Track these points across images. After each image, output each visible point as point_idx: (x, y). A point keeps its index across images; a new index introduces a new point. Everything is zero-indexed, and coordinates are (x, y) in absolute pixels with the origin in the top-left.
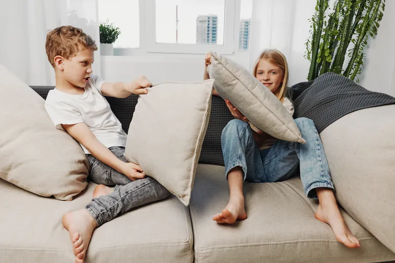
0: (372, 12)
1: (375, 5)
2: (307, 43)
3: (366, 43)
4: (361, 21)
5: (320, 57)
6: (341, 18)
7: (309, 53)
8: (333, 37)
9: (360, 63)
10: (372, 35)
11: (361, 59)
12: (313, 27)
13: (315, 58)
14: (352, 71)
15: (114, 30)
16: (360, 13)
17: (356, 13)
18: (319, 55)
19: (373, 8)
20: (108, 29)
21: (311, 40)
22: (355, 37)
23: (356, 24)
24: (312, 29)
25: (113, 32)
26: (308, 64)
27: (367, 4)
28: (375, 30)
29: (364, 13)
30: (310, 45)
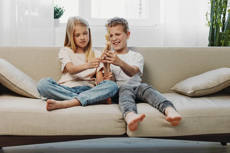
2: (206, 15)
5: (215, 24)
7: (209, 22)
8: (225, 10)
13: (213, 25)
15: (60, 9)
18: (214, 23)
20: (56, 8)
21: (209, 12)
25: (60, 10)
26: (208, 30)
30: (209, 16)
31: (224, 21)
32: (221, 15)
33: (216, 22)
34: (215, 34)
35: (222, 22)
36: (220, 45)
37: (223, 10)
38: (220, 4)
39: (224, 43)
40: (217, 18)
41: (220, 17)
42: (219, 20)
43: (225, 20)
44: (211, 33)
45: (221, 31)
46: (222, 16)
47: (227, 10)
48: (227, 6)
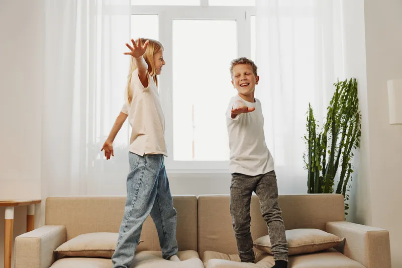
0: (353, 131)
1: (354, 125)
2: (304, 157)
3: (353, 155)
4: (346, 137)
5: (314, 167)
6: (329, 135)
7: (307, 165)
8: (325, 151)
9: (350, 171)
10: (355, 148)
11: (350, 167)
12: (307, 143)
13: (311, 168)
14: (345, 179)
16: (344, 131)
17: (342, 131)
18: (312, 166)
19: (354, 128)
21: (307, 153)
22: (343, 150)
23: (343, 139)
24: (307, 144)
26: (306, 173)
27: (349, 124)
28: (357, 144)
29: (347, 132)
30: (307, 158)
31: (324, 164)
32: (320, 156)
33: (315, 165)
34: (315, 178)
35: (321, 164)
36: (320, 191)
37: (323, 151)
38: (319, 144)
39: (325, 189)
40: (316, 160)
41: (319, 159)
42: (317, 163)
43: (325, 162)
44: (309, 178)
45: (321, 175)
46: (322, 157)
47: (327, 150)
48: (326, 146)
